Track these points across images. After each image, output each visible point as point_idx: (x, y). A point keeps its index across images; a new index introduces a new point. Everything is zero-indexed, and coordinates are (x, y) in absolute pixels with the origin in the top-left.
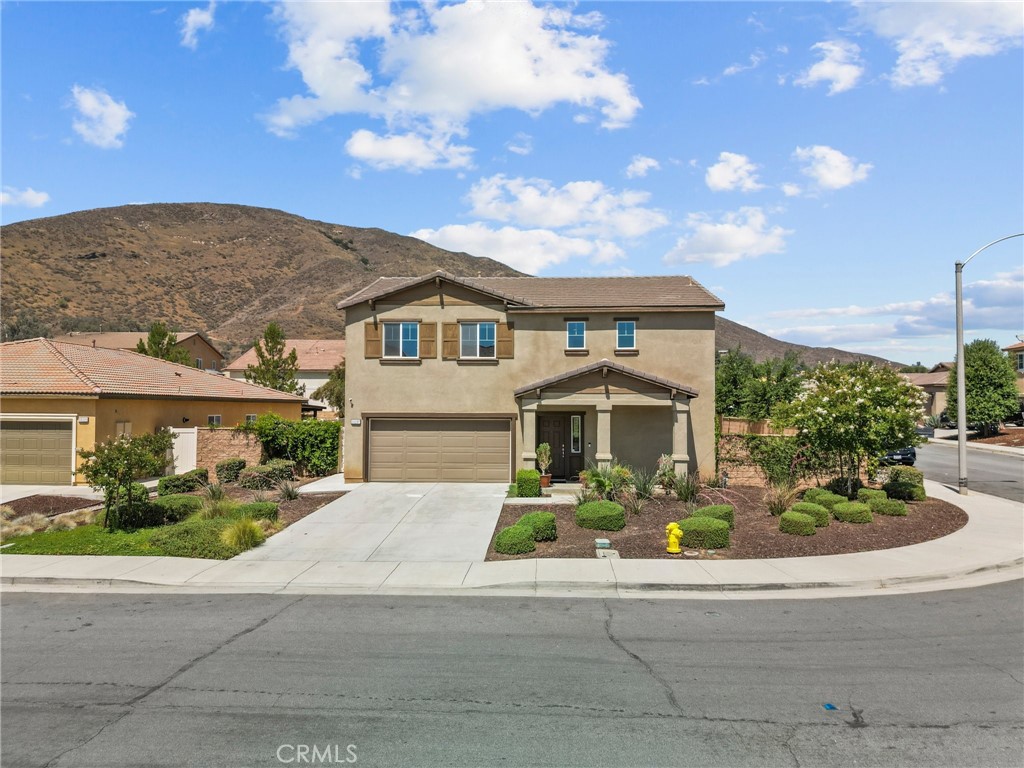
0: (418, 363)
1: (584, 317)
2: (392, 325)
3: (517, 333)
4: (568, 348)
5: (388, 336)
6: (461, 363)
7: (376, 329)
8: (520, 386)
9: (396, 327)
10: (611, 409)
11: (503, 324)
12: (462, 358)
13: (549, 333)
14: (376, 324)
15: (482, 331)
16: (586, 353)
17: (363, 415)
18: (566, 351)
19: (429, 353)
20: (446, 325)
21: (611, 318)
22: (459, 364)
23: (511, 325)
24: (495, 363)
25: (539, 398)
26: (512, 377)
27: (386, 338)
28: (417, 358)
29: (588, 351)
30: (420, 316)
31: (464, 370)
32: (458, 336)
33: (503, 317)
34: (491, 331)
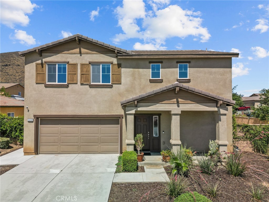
0: (67, 86)
1: (160, 61)
2: (52, 65)
3: (123, 69)
4: (151, 79)
5: (49, 71)
6: (91, 86)
7: (43, 67)
8: (124, 99)
9: (54, 66)
10: (180, 113)
11: (115, 65)
12: (92, 83)
13: (141, 70)
14: (42, 64)
15: (103, 69)
16: (161, 81)
17: (34, 116)
18: (150, 80)
19: (73, 81)
20: (82, 65)
21: (175, 61)
22: (90, 87)
23: (119, 66)
24: (111, 87)
25: (136, 106)
26: (120, 95)
27: (48, 72)
28: (66, 83)
29: (162, 80)
30: (68, 60)
31: (94, 91)
32: (89, 71)
33: (115, 61)
34: (109, 69)
